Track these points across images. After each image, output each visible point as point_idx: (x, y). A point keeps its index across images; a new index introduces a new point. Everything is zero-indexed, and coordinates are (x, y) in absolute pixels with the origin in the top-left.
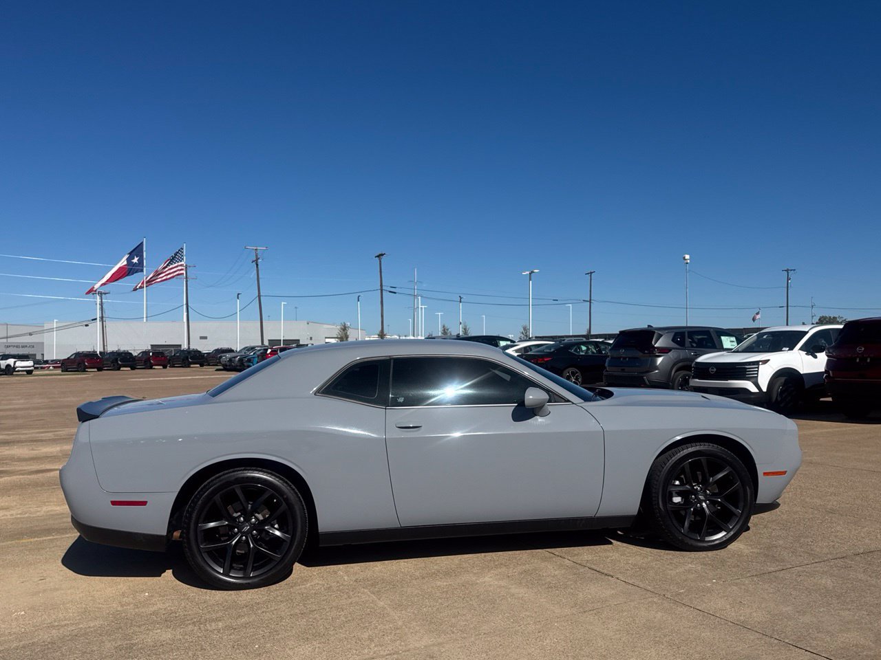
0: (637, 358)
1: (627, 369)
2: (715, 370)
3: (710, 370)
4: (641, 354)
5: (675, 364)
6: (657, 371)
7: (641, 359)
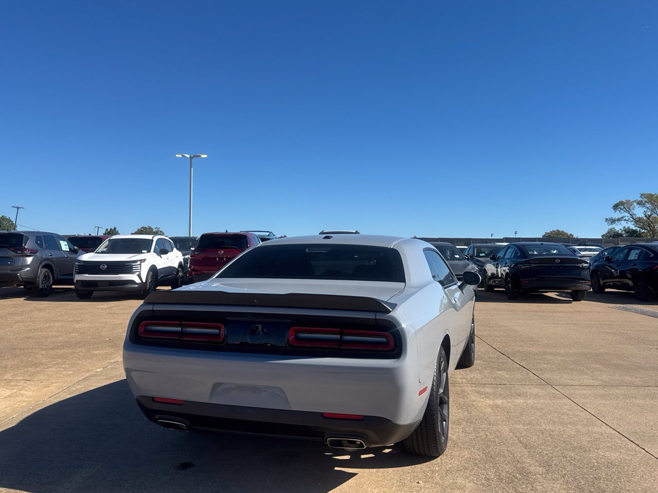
0: (9, 257)
2: (106, 266)
3: (101, 267)
4: (13, 254)
5: (41, 263)
6: (28, 269)
7: (14, 258)
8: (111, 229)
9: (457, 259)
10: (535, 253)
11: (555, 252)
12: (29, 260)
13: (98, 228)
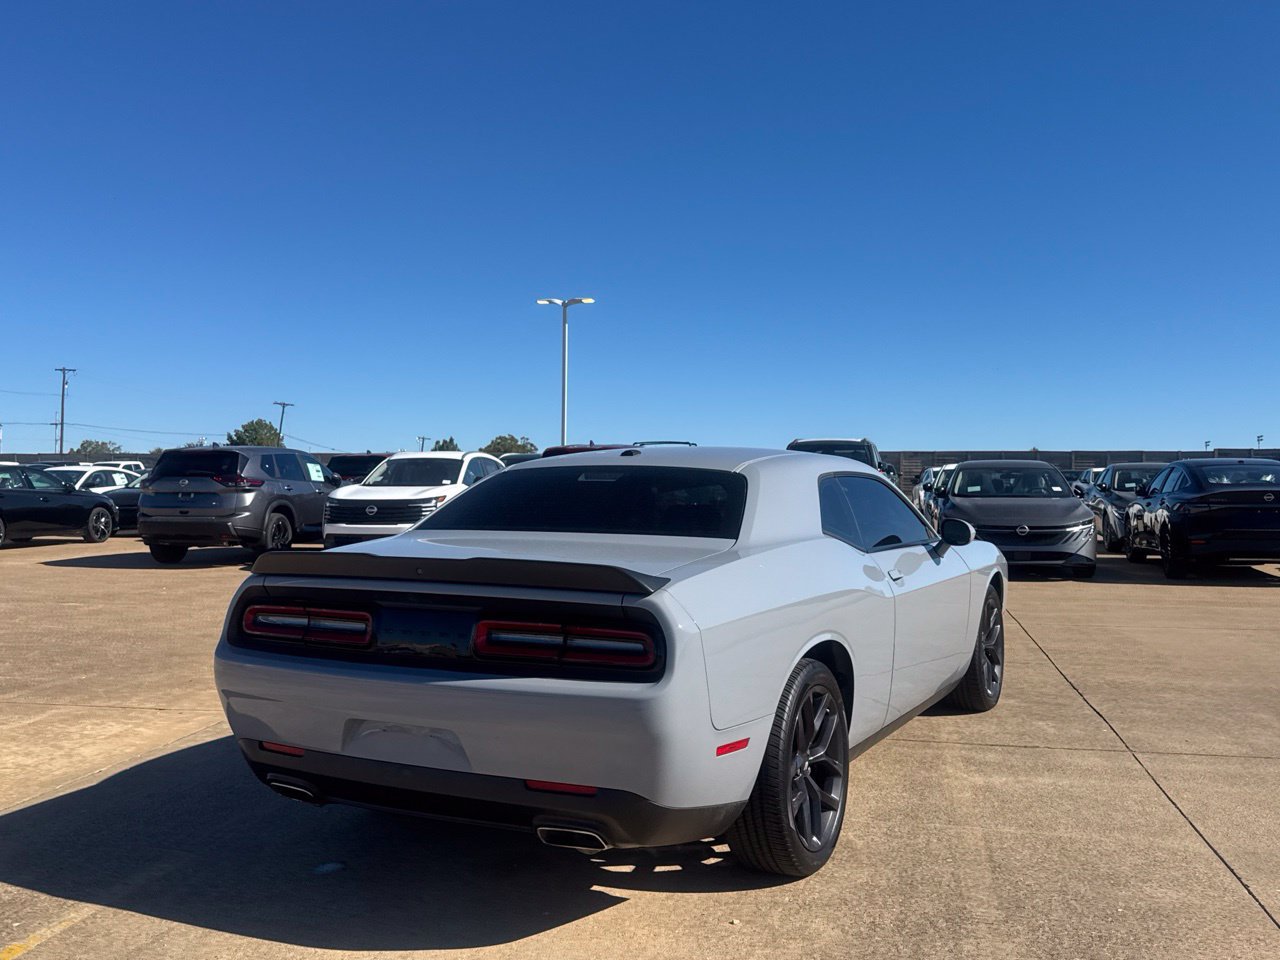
0: (214, 494)
1: (192, 511)
2: (376, 510)
3: (367, 510)
4: (222, 487)
5: (269, 504)
6: (247, 514)
7: (222, 495)
8: (445, 442)
9: (1057, 494)
10: (1225, 481)
11: (1268, 478)
12: (249, 498)
13: (423, 439)
